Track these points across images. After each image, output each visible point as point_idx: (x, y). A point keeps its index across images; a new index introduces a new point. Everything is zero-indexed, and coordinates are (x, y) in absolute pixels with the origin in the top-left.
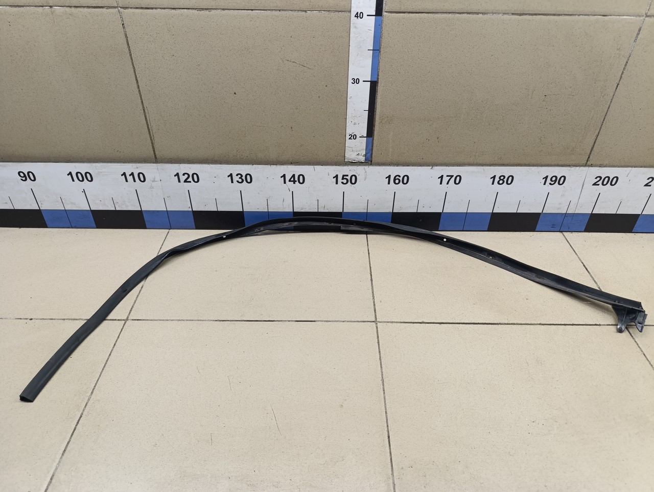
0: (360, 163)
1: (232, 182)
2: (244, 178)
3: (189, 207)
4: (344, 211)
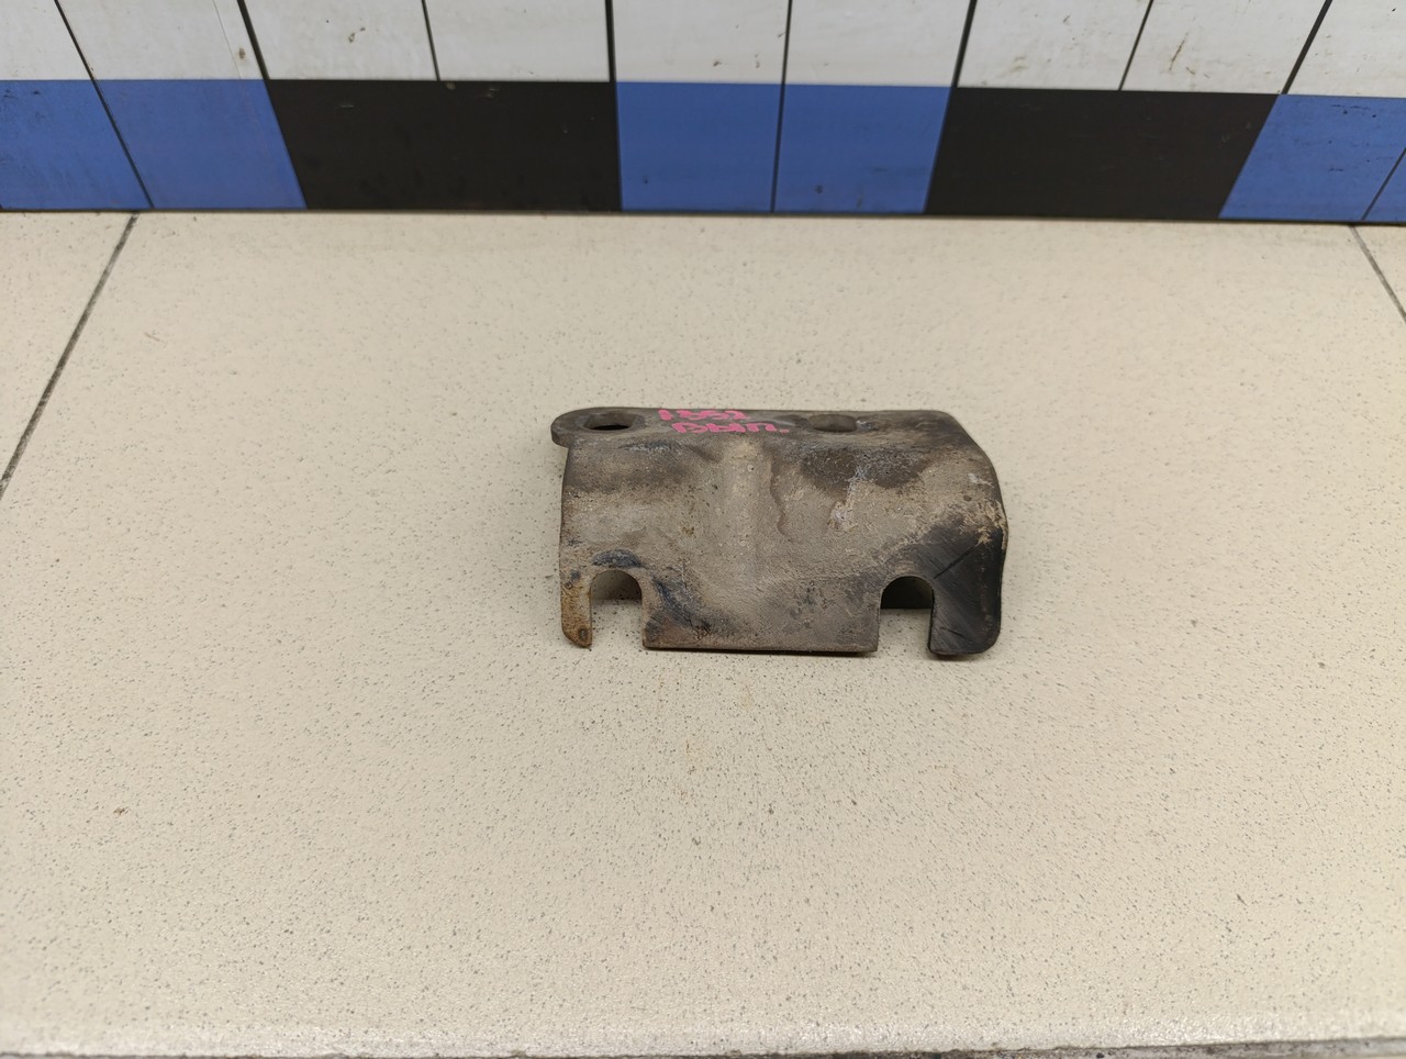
3: (236, 50)
4: (1291, 91)
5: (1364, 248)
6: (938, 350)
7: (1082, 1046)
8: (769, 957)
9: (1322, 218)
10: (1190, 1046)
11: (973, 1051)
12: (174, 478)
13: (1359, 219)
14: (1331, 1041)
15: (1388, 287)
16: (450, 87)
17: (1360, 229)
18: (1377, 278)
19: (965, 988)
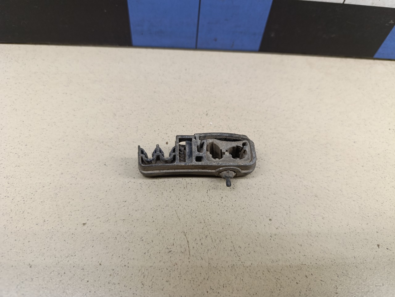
6: (266, 111)
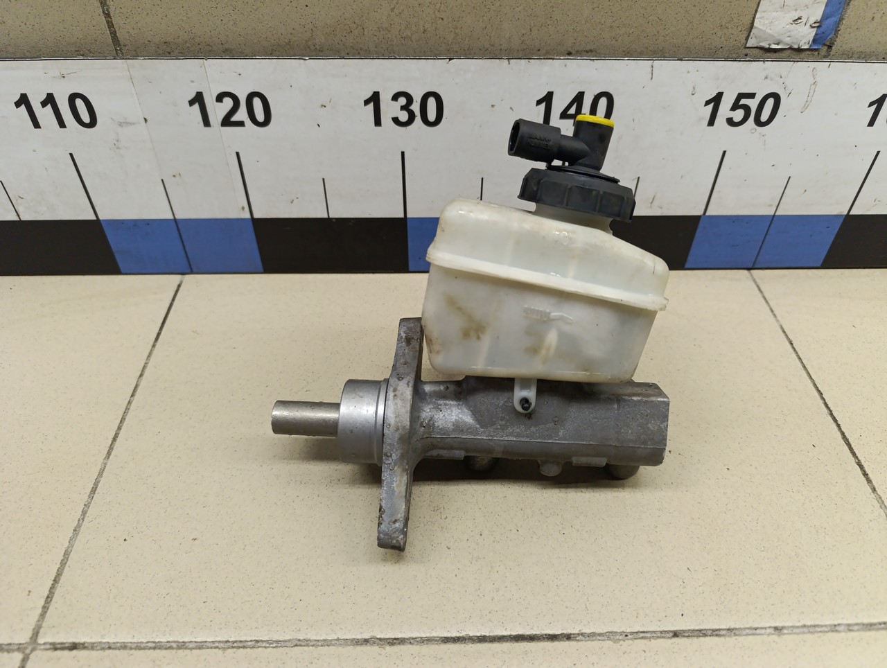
0: (795, 53)
1: (378, 122)
2: (416, 107)
3: (240, 207)
4: (708, 214)
5: (755, 281)
7: (619, 631)
8: (481, 595)
9: (734, 267)
10: (666, 631)
11: (571, 634)
12: (210, 395)
13: (750, 266)
14: (728, 630)
15: (765, 299)
16: (334, 220)
17: (753, 271)
18: (760, 295)
19: (567, 607)
